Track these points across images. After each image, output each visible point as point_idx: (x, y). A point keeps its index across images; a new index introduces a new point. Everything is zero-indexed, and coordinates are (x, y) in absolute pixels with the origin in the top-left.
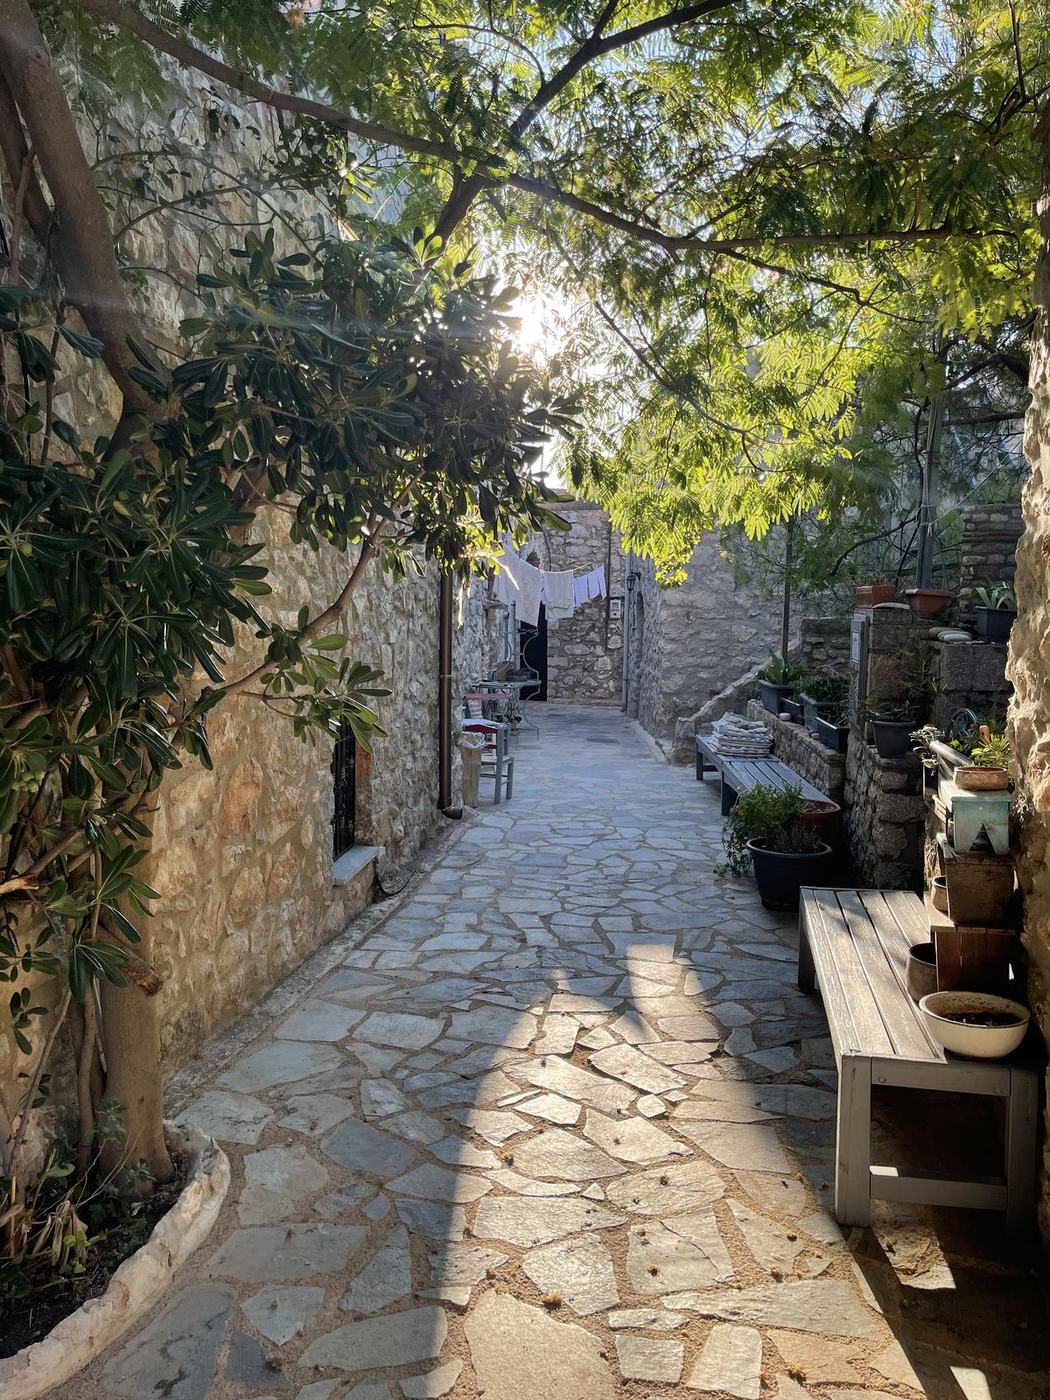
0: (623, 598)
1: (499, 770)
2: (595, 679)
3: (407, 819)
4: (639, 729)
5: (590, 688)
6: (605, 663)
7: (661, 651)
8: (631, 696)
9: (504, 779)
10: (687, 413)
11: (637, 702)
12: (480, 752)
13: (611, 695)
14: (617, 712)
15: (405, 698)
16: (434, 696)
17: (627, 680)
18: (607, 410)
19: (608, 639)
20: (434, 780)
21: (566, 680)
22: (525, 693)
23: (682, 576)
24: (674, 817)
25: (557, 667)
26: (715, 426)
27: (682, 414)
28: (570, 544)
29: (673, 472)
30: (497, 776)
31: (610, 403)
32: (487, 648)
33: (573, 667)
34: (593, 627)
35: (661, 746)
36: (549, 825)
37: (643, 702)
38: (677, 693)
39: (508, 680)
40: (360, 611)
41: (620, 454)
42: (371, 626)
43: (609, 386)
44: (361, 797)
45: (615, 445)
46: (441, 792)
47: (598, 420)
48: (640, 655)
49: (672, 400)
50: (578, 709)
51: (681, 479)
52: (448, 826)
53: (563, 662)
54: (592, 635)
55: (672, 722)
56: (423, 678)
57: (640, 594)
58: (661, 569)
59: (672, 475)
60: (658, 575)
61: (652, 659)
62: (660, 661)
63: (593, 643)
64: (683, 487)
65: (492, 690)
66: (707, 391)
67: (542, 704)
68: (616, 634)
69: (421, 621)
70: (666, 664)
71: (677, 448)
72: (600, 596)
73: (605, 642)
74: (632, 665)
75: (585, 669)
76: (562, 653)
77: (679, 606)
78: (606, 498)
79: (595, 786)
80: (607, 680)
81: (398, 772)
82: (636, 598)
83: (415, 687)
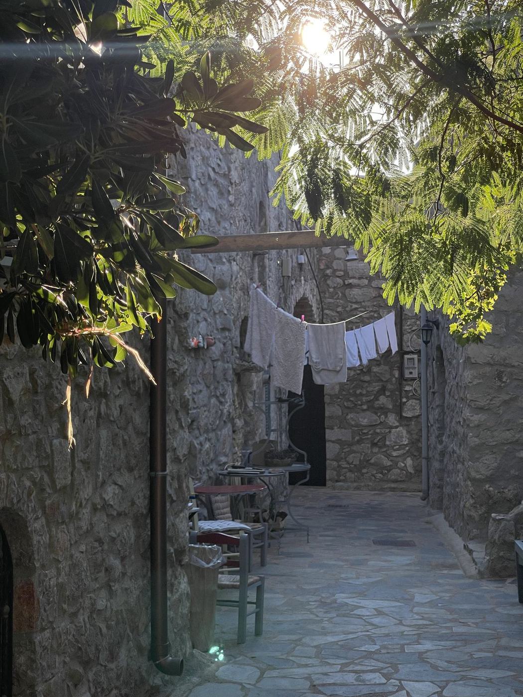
0: (419, 352)
1: (243, 596)
2: (388, 456)
3: (97, 684)
4: (444, 526)
5: (382, 469)
6: (400, 435)
7: (466, 423)
8: (434, 479)
9: (251, 608)
10: (465, 112)
11: (441, 487)
12: (216, 570)
13: (409, 476)
14: (418, 502)
15: (95, 509)
16: (142, 503)
17: (428, 459)
18: (353, 112)
19: (402, 405)
20: (144, 619)
21: (350, 458)
22: (295, 479)
23: (484, 327)
24: (483, 664)
25: (338, 441)
26: (506, 129)
27: (458, 115)
28: (350, 286)
29: (450, 194)
30: (241, 604)
31: (357, 101)
32: (239, 423)
33: (359, 442)
34: (383, 390)
35: (471, 552)
36: (308, 678)
37: (447, 490)
38: (490, 479)
39: (268, 465)
40: (15, 397)
41: (373, 172)
42: (36, 415)
43: (352, 79)
44: (20, 660)
45: (366, 159)
46: (154, 637)
47: (340, 127)
48: (442, 428)
49: (444, 95)
50: (366, 497)
51: (461, 203)
52: (166, 683)
53: (344, 434)
54: (383, 400)
55: (485, 518)
56: (125, 479)
57: (439, 348)
58: (455, 320)
59: (448, 199)
60: (453, 327)
61: (456, 434)
62: (465, 436)
63: (384, 410)
64: (465, 214)
65: (248, 480)
66: (490, 82)
67: (321, 490)
68: (413, 397)
69: (120, 402)
70: (473, 441)
71: (453, 161)
72: (389, 350)
73: (399, 409)
74: (433, 439)
75: (374, 445)
76: (343, 423)
77: (489, 364)
78: (357, 230)
79: (379, 613)
80: (403, 457)
81: (83, 617)
82: (435, 354)
83: (110, 493)
